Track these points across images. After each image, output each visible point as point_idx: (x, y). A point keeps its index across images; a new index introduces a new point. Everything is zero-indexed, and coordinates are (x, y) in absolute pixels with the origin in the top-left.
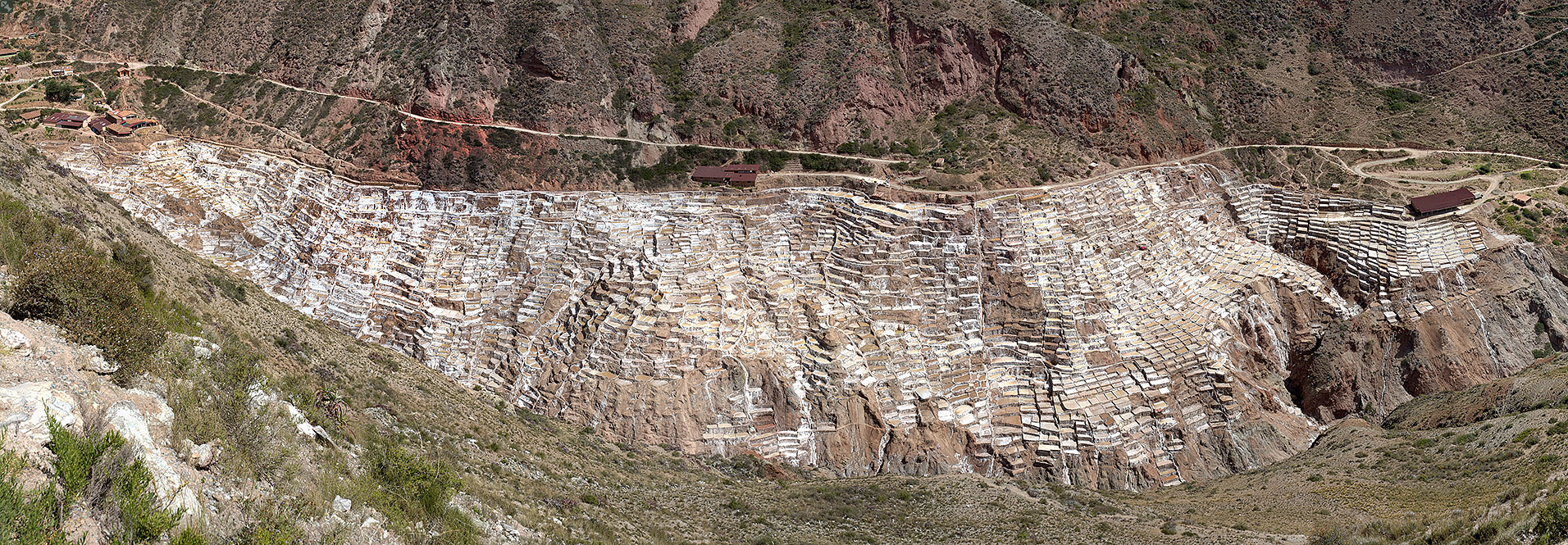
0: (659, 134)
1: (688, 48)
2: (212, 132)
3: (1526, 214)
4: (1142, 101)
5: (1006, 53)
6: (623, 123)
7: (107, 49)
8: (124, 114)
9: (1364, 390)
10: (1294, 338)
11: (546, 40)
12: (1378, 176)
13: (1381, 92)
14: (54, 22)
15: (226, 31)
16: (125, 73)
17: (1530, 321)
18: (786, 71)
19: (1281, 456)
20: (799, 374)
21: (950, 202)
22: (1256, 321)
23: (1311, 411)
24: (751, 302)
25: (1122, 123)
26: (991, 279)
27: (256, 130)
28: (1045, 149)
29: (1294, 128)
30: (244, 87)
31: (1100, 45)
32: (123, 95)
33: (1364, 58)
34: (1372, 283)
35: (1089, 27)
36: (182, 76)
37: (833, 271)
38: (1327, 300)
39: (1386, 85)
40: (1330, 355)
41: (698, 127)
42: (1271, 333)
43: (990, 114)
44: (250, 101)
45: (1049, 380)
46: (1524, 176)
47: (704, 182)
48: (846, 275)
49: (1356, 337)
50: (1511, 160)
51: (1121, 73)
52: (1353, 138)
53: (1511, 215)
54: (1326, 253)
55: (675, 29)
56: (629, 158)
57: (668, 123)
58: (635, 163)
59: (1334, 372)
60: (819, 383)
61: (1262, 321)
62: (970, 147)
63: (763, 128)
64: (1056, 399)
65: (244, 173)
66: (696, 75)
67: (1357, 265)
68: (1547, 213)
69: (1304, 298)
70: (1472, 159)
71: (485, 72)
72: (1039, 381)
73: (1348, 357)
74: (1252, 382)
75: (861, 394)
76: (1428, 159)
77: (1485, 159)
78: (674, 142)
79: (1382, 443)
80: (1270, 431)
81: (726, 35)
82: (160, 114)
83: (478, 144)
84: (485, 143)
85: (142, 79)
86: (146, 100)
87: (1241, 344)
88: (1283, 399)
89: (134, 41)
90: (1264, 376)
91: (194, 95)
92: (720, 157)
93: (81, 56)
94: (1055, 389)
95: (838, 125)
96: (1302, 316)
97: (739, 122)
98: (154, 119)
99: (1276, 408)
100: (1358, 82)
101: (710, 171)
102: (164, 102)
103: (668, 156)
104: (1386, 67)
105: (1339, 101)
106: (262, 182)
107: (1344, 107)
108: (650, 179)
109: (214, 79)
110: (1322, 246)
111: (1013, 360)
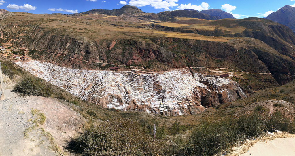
0: (105, 62)
1: (110, 51)
2: (39, 59)
3: (236, 78)
4: (176, 60)
5: (158, 53)
6: (100, 60)
7: (23, 47)
8: (26, 57)
9: (213, 103)
10: (202, 95)
11: (90, 49)
12: (215, 72)
13: (216, 60)
14: (14, 43)
15: (40, 45)
16: (26, 51)
17: (236, 94)
18: (123, 54)
19: (199, 113)
20: (123, 98)
21: (149, 73)
22: (196, 92)
23: (205, 106)
24: (116, 87)
25: (174, 63)
26: (154, 85)
27: (45, 59)
28: (163, 67)
29: (203, 65)
30: (43, 53)
31: (170, 52)
32: (25, 54)
33: (214, 56)
34: (214, 87)
35: (169, 50)
36: (34, 51)
37: (129, 83)
38: (207, 89)
39: (216, 59)
40: (208, 98)
41: (110, 62)
42: (199, 94)
43: (156, 61)
44: (44, 55)
45: (163, 100)
46: (236, 73)
47: (110, 69)
48: (131, 83)
49: (212, 95)
50: (235, 71)
51: (173, 56)
52: (212, 66)
53: (234, 78)
54: (207, 83)
55: (108, 48)
56: (101, 65)
57: (106, 61)
58: (101, 66)
59: (208, 100)
60: (126, 99)
61: (197, 92)
62: (153, 66)
63: (119, 62)
64: (164, 102)
65: (43, 65)
66: (111, 54)
67: (212, 85)
68: (239, 78)
69: (204, 89)
70: (229, 70)
71: (81, 53)
72: (161, 100)
73: (210, 98)
74: (195, 101)
75: (133, 100)
76: (223, 69)
77: (231, 70)
78: (107, 63)
79: (215, 111)
80: (198, 109)
81: (115, 49)
82: (31, 57)
83: (80, 63)
84: (81, 63)
85: (28, 52)
86: (29, 54)
87: (193, 95)
88: (200, 104)
89: (27, 46)
90: (197, 101)
91: (36, 54)
92: (113, 66)
93: (19, 48)
94: (163, 101)
95: (130, 62)
96: (203, 92)
97: (116, 61)
98: (30, 57)
99: (199, 105)
100: (212, 59)
101: (112, 68)
102: (32, 55)
103: (106, 65)
104: (216, 57)
105: (210, 62)
106: (46, 66)
107: (211, 62)
108: (103, 68)
109: (39, 52)
110: (207, 82)
111: (157, 96)
